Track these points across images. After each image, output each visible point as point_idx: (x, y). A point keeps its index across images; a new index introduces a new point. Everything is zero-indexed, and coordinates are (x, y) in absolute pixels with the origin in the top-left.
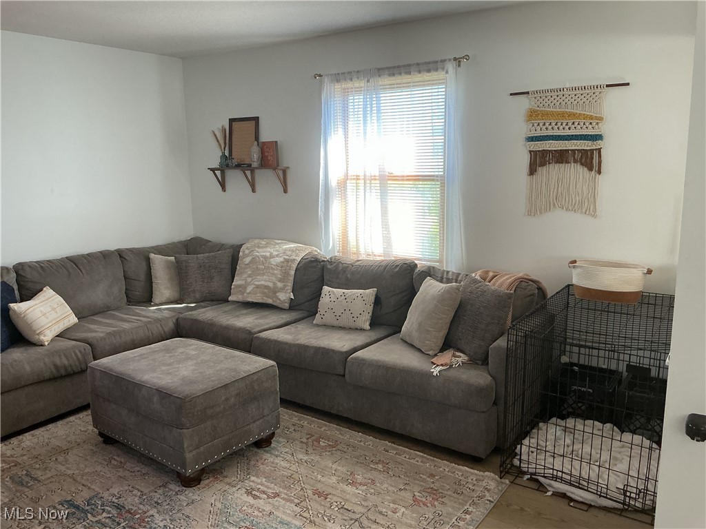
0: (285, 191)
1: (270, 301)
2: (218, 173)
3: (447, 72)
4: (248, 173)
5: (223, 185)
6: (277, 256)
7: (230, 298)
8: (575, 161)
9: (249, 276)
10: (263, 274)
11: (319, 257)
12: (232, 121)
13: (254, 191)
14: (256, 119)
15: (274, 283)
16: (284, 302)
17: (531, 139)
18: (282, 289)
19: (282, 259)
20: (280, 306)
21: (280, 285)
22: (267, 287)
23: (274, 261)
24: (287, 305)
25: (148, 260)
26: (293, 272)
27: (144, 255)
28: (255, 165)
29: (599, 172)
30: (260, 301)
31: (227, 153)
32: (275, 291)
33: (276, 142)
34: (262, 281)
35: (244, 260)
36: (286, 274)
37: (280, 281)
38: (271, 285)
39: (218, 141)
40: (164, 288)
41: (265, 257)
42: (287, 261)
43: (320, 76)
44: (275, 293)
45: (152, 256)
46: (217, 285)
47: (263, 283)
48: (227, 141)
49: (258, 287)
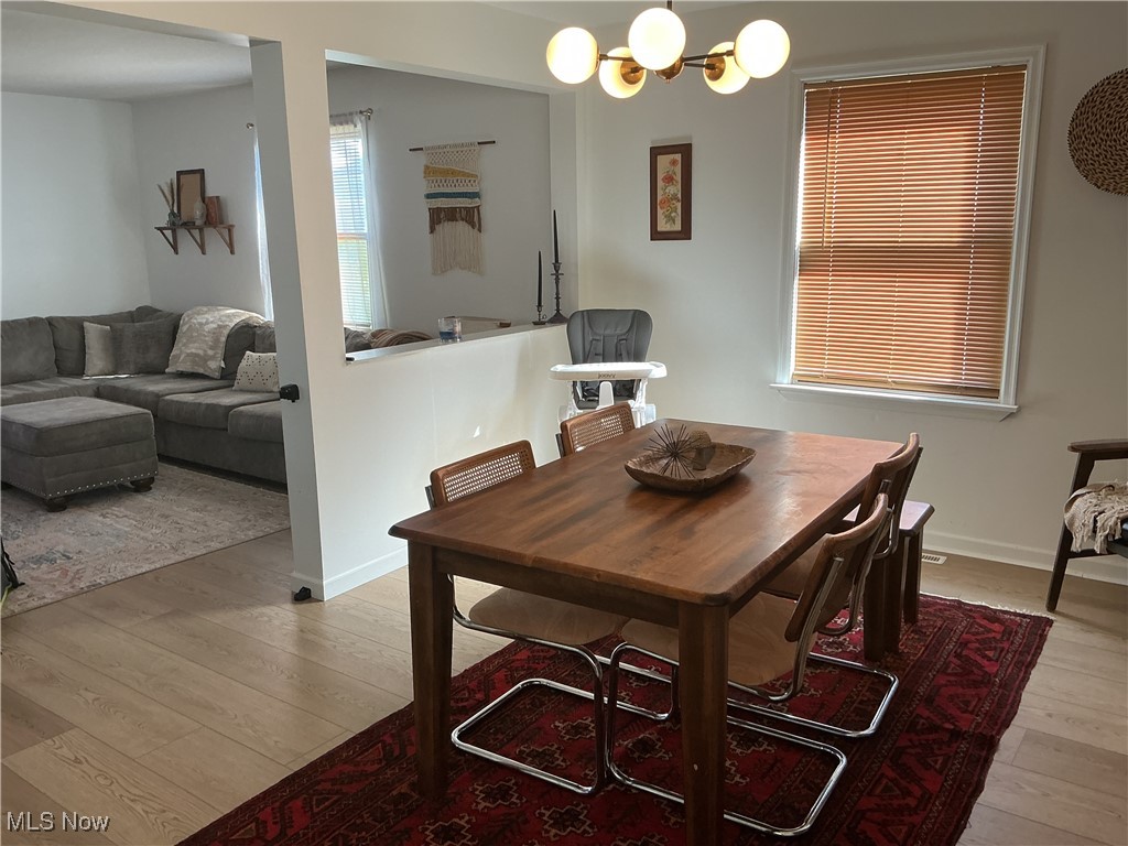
0: (232, 252)
1: (201, 371)
2: (168, 233)
3: (355, 126)
4: (196, 233)
5: (175, 248)
6: (212, 322)
7: (167, 370)
8: (462, 220)
9: (184, 345)
10: (195, 342)
11: (251, 322)
12: (179, 173)
13: (204, 253)
14: (202, 172)
15: (205, 351)
16: (215, 370)
17: (429, 196)
18: (213, 358)
19: (215, 326)
20: (211, 375)
21: (210, 352)
22: (197, 355)
23: (207, 328)
24: (217, 375)
25: (82, 329)
26: (223, 339)
27: (77, 324)
28: (198, 223)
29: (480, 231)
30: (191, 370)
31: (176, 211)
32: (205, 359)
33: (218, 197)
34: (193, 349)
35: (184, 328)
36: (217, 340)
37: (211, 348)
38: (201, 352)
39: (165, 197)
40: (96, 359)
41: (201, 324)
42: (220, 327)
43: (252, 125)
44: (206, 361)
45: (86, 324)
46: (152, 356)
47: (193, 351)
48: (175, 197)
49: (188, 355)
